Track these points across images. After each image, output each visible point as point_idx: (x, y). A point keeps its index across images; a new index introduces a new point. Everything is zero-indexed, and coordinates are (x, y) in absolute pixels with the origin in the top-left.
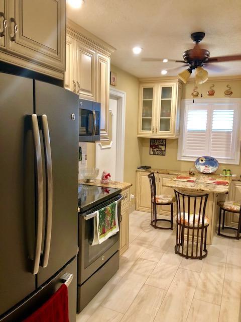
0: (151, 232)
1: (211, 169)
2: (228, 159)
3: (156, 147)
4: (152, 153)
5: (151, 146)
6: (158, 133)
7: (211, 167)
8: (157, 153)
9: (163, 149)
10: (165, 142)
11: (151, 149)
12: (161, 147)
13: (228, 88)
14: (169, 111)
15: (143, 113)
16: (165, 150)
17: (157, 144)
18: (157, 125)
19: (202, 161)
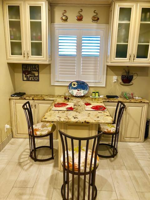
0: (32, 168)
1: (82, 93)
2: (96, 82)
3: (29, 73)
4: (25, 79)
5: (24, 72)
6: (29, 58)
7: (82, 91)
8: (30, 79)
9: (37, 75)
10: (38, 67)
11: (24, 75)
12: (34, 72)
13: (95, 14)
14: (39, 34)
15: (11, 36)
16: (38, 76)
17: (29, 70)
18: (28, 50)
19: (74, 85)
